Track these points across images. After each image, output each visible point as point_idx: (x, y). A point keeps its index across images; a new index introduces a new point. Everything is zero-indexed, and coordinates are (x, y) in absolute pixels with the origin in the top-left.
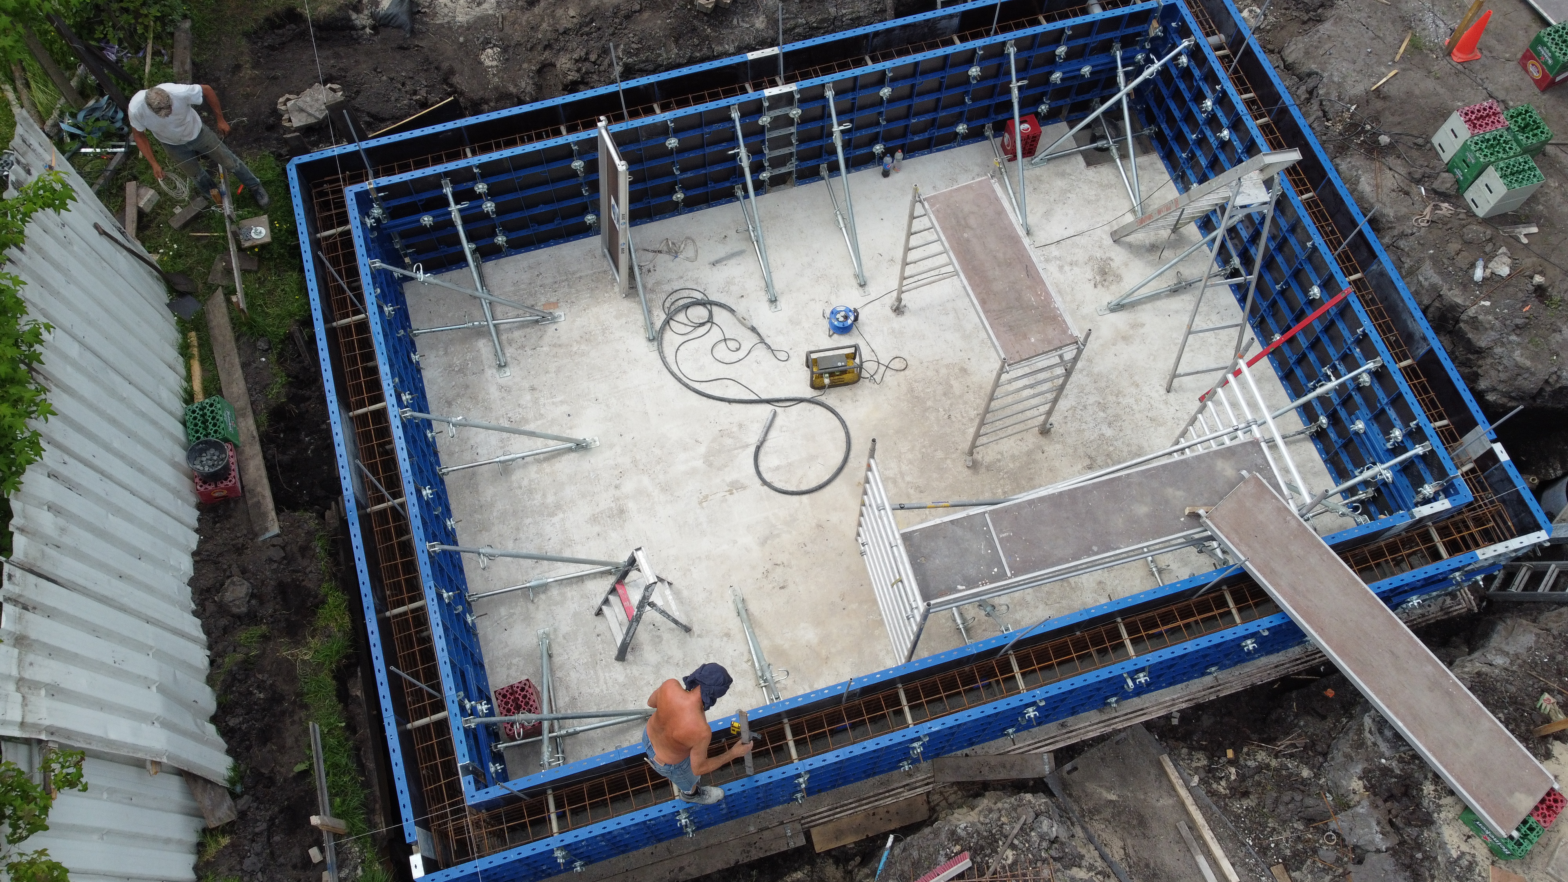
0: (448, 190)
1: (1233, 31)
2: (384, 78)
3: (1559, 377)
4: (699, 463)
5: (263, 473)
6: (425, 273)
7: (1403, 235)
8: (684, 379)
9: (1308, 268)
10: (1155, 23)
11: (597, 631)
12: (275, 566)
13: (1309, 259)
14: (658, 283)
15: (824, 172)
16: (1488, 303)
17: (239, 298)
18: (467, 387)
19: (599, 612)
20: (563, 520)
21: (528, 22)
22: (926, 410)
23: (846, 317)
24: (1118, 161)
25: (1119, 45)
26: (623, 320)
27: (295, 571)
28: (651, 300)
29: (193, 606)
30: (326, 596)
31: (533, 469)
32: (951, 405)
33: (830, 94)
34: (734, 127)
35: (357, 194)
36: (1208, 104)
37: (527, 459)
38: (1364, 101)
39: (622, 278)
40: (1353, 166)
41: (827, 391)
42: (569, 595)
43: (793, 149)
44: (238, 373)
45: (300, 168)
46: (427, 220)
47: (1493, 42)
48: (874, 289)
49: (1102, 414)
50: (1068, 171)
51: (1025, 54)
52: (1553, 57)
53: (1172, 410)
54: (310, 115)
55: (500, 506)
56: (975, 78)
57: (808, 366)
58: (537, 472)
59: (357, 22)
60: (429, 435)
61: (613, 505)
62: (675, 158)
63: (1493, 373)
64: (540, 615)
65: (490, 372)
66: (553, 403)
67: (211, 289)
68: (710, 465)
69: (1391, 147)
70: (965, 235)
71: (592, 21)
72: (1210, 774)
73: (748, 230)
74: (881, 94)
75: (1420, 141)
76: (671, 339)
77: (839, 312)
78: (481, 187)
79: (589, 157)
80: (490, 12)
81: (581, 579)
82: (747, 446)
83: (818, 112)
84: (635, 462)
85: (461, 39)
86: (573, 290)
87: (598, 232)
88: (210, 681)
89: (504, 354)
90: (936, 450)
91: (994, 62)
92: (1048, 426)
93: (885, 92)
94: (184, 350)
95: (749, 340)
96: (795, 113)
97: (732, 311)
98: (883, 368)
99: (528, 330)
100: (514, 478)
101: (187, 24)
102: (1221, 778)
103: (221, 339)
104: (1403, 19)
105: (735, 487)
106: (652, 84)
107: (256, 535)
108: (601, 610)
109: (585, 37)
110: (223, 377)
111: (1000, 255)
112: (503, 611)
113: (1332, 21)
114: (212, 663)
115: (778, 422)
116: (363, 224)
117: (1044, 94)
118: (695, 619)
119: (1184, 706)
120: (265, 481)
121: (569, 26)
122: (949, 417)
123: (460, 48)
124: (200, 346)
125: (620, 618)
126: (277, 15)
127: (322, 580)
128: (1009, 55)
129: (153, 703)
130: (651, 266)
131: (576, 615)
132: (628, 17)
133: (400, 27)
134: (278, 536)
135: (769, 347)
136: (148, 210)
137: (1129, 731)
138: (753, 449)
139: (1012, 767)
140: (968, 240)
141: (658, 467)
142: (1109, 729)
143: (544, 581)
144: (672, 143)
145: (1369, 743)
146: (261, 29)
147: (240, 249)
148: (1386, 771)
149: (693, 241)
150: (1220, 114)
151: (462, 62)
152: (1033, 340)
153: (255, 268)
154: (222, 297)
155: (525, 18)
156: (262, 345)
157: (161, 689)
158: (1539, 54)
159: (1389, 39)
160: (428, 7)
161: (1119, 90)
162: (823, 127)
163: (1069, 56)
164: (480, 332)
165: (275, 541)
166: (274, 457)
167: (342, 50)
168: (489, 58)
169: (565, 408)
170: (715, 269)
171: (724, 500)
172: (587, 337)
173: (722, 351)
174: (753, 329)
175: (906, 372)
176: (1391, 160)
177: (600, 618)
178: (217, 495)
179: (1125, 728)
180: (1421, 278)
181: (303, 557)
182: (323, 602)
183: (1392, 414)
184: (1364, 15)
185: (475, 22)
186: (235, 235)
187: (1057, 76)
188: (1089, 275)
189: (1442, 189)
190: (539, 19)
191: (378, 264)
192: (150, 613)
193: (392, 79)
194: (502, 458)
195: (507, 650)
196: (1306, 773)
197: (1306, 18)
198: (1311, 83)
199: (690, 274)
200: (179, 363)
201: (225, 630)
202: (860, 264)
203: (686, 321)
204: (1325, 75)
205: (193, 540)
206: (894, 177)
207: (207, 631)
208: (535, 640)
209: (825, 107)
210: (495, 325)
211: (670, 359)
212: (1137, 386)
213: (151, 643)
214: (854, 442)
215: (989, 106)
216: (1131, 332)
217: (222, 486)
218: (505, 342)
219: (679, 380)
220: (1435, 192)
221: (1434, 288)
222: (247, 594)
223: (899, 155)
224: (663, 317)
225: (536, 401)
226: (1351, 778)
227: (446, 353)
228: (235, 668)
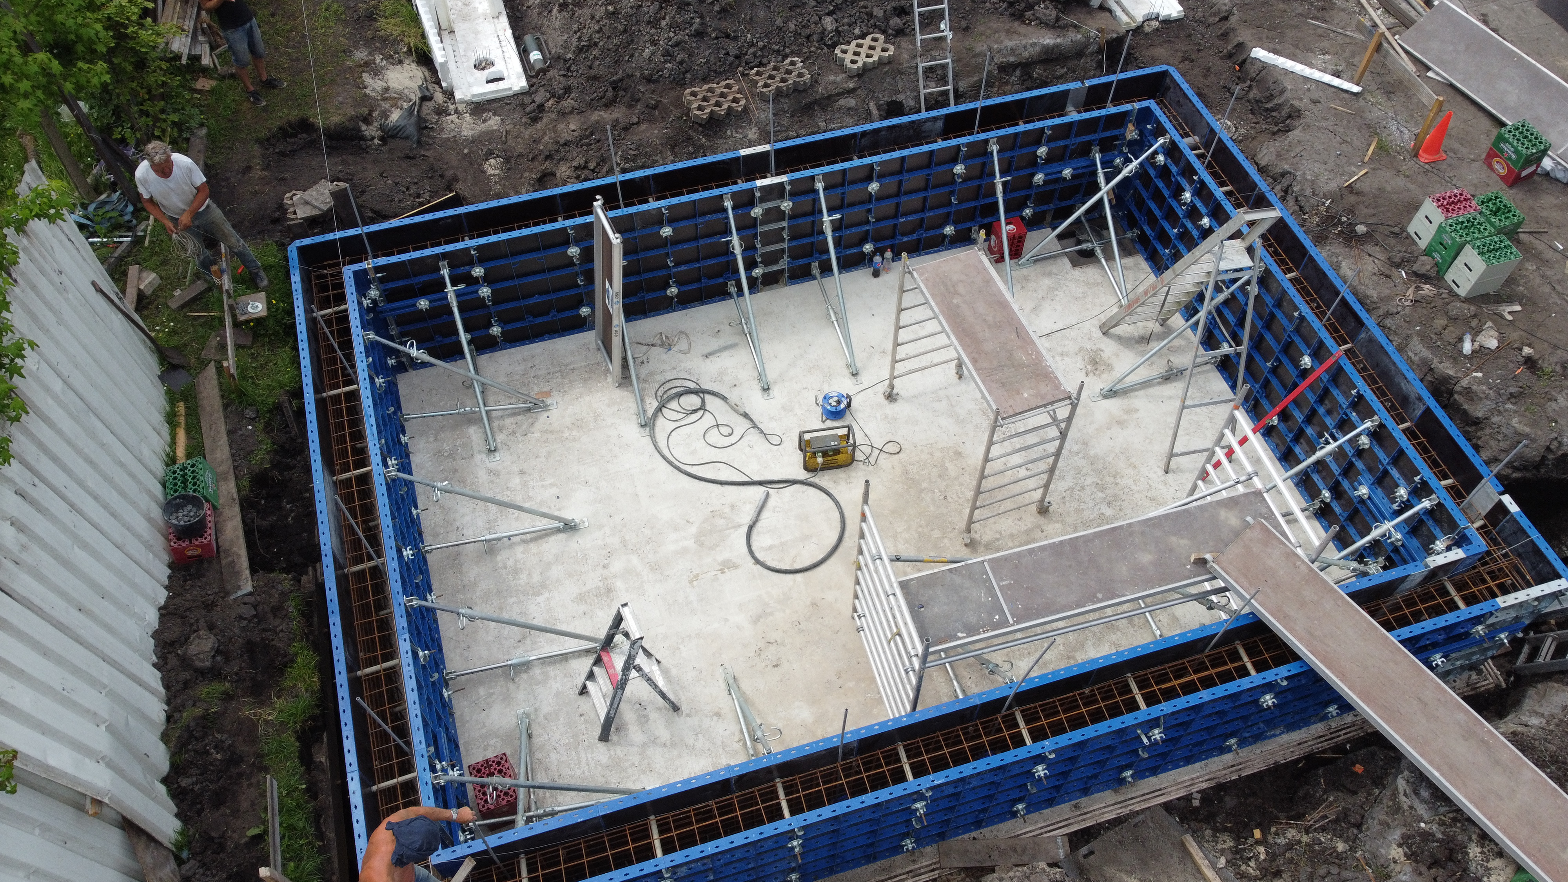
0: (445, 272)
1: (1206, 131)
2: (390, 182)
3: (1560, 443)
4: (690, 543)
5: (241, 533)
6: (418, 349)
7: (1388, 314)
8: (676, 463)
9: (1297, 339)
10: (1131, 127)
11: (580, 711)
12: (244, 623)
13: (1297, 330)
14: (651, 374)
15: (816, 271)
16: (1480, 375)
17: (230, 363)
18: (456, 471)
19: (584, 691)
20: (548, 599)
21: (531, 136)
22: (922, 491)
23: (839, 402)
24: (1103, 260)
25: (1098, 148)
26: (616, 408)
27: (264, 630)
28: (644, 389)
29: (154, 659)
30: (296, 655)
31: (519, 549)
32: (947, 486)
33: (820, 186)
34: (727, 218)
35: (355, 273)
36: (1187, 196)
37: (514, 539)
38: (1338, 196)
39: (615, 366)
40: (1333, 253)
41: (820, 473)
42: (552, 674)
43: (785, 245)
44: (224, 440)
45: (301, 249)
46: (423, 304)
47: (1457, 146)
48: (866, 379)
49: (1100, 494)
50: (1054, 271)
51: (1008, 154)
52: (1516, 151)
53: (1172, 490)
54: (315, 207)
55: (483, 585)
56: (959, 176)
57: (801, 450)
58: (523, 553)
59: (367, 133)
60: (414, 512)
61: (600, 584)
62: (669, 249)
63: (1493, 443)
64: (521, 695)
65: (480, 458)
66: (543, 486)
67: (204, 364)
68: (702, 545)
69: (1368, 237)
70: (955, 301)
71: (592, 134)
72: (1237, 856)
73: (741, 324)
74: (870, 189)
75: (1396, 230)
76: (663, 425)
77: (831, 397)
78: (478, 272)
79: (585, 244)
80: (495, 128)
81: (565, 657)
82: (740, 526)
83: (809, 208)
84: (624, 543)
85: (466, 151)
86: (566, 381)
87: (592, 328)
88: (165, 737)
89: (494, 440)
90: (932, 530)
91: (978, 161)
92: (1046, 504)
93: (874, 187)
94: (171, 419)
95: (741, 425)
96: (786, 205)
97: (724, 399)
98: (876, 452)
99: (520, 418)
100: (499, 558)
101: (204, 131)
102: (1250, 859)
103: (209, 408)
104: (1368, 126)
105: (727, 566)
106: (647, 177)
107: (228, 594)
108: (585, 687)
109: (585, 148)
110: (207, 443)
111: (990, 319)
112: (482, 691)
113: (1300, 128)
114: (169, 718)
115: (771, 503)
116: (360, 303)
117: (1027, 197)
118: (683, 698)
119: (1205, 785)
120: (242, 541)
121: (570, 138)
122: (945, 498)
123: (463, 159)
124: (188, 415)
125: (604, 689)
126: (290, 124)
127: (293, 640)
128: (992, 153)
129: (101, 741)
130: (644, 358)
131: (558, 694)
132: (626, 129)
133: (407, 138)
134: (250, 594)
135: (762, 432)
136: (148, 292)
137: (1148, 813)
138: (745, 529)
139: (1024, 851)
140: (958, 306)
141: (648, 547)
142: (1126, 811)
143: (526, 659)
144: (666, 231)
145: (1405, 807)
146: (274, 136)
147: (236, 324)
148: (1426, 836)
149: (687, 335)
150: (1199, 204)
151: (465, 171)
152: (1026, 395)
153: (249, 343)
154: (214, 370)
155: (527, 133)
156: (250, 413)
157: (111, 729)
158: (1502, 151)
159: (1357, 143)
160: (436, 123)
161: (1100, 189)
162: (813, 222)
163: (1050, 159)
164: (472, 419)
165: (247, 600)
166: (253, 521)
167: (350, 159)
168: (492, 167)
169: (555, 491)
170: (708, 361)
171: (715, 578)
172: (578, 424)
173: (714, 437)
174: (746, 416)
175: (900, 455)
176: (1369, 248)
177: (583, 697)
178: (190, 553)
179: (1143, 810)
180: (1410, 354)
181: (275, 617)
182: (293, 661)
183: (1395, 473)
184: (1330, 123)
185: (480, 136)
186: (232, 308)
187: (1039, 178)
188: (1081, 364)
189: (1423, 271)
190: (541, 133)
191: (372, 335)
192: (107, 652)
193: (397, 184)
194: (488, 537)
195: (484, 731)
196: (1341, 846)
197: (1276, 129)
198: (1285, 182)
199: (683, 365)
200: (165, 429)
201: (186, 685)
202: (852, 353)
203: (679, 409)
204: (1298, 173)
205: (162, 596)
206: (885, 278)
207: (167, 687)
208: (514, 721)
209: (816, 201)
210: (487, 412)
211: (662, 444)
212: (1135, 467)
213: (105, 681)
214: (848, 522)
215: (975, 207)
216: (1126, 417)
217: (197, 543)
218: (496, 429)
219: (670, 463)
220: (1416, 274)
221: (1425, 362)
222: (212, 649)
223: (888, 254)
224: (656, 404)
225: (525, 484)
226: (1389, 846)
227: (436, 440)
228: (192, 724)
